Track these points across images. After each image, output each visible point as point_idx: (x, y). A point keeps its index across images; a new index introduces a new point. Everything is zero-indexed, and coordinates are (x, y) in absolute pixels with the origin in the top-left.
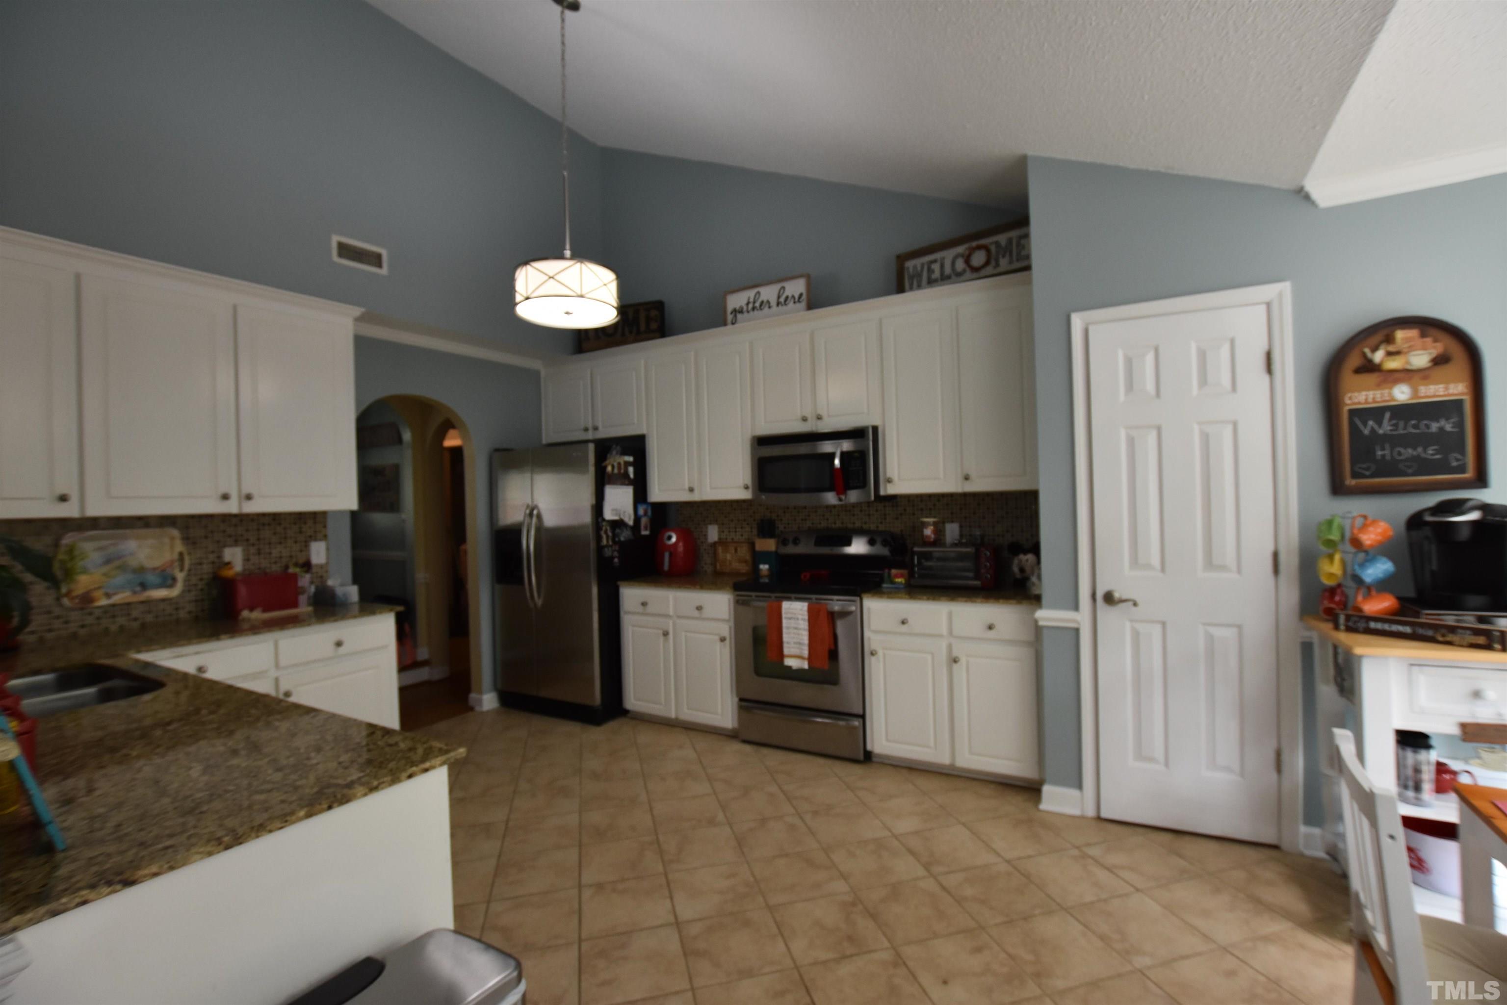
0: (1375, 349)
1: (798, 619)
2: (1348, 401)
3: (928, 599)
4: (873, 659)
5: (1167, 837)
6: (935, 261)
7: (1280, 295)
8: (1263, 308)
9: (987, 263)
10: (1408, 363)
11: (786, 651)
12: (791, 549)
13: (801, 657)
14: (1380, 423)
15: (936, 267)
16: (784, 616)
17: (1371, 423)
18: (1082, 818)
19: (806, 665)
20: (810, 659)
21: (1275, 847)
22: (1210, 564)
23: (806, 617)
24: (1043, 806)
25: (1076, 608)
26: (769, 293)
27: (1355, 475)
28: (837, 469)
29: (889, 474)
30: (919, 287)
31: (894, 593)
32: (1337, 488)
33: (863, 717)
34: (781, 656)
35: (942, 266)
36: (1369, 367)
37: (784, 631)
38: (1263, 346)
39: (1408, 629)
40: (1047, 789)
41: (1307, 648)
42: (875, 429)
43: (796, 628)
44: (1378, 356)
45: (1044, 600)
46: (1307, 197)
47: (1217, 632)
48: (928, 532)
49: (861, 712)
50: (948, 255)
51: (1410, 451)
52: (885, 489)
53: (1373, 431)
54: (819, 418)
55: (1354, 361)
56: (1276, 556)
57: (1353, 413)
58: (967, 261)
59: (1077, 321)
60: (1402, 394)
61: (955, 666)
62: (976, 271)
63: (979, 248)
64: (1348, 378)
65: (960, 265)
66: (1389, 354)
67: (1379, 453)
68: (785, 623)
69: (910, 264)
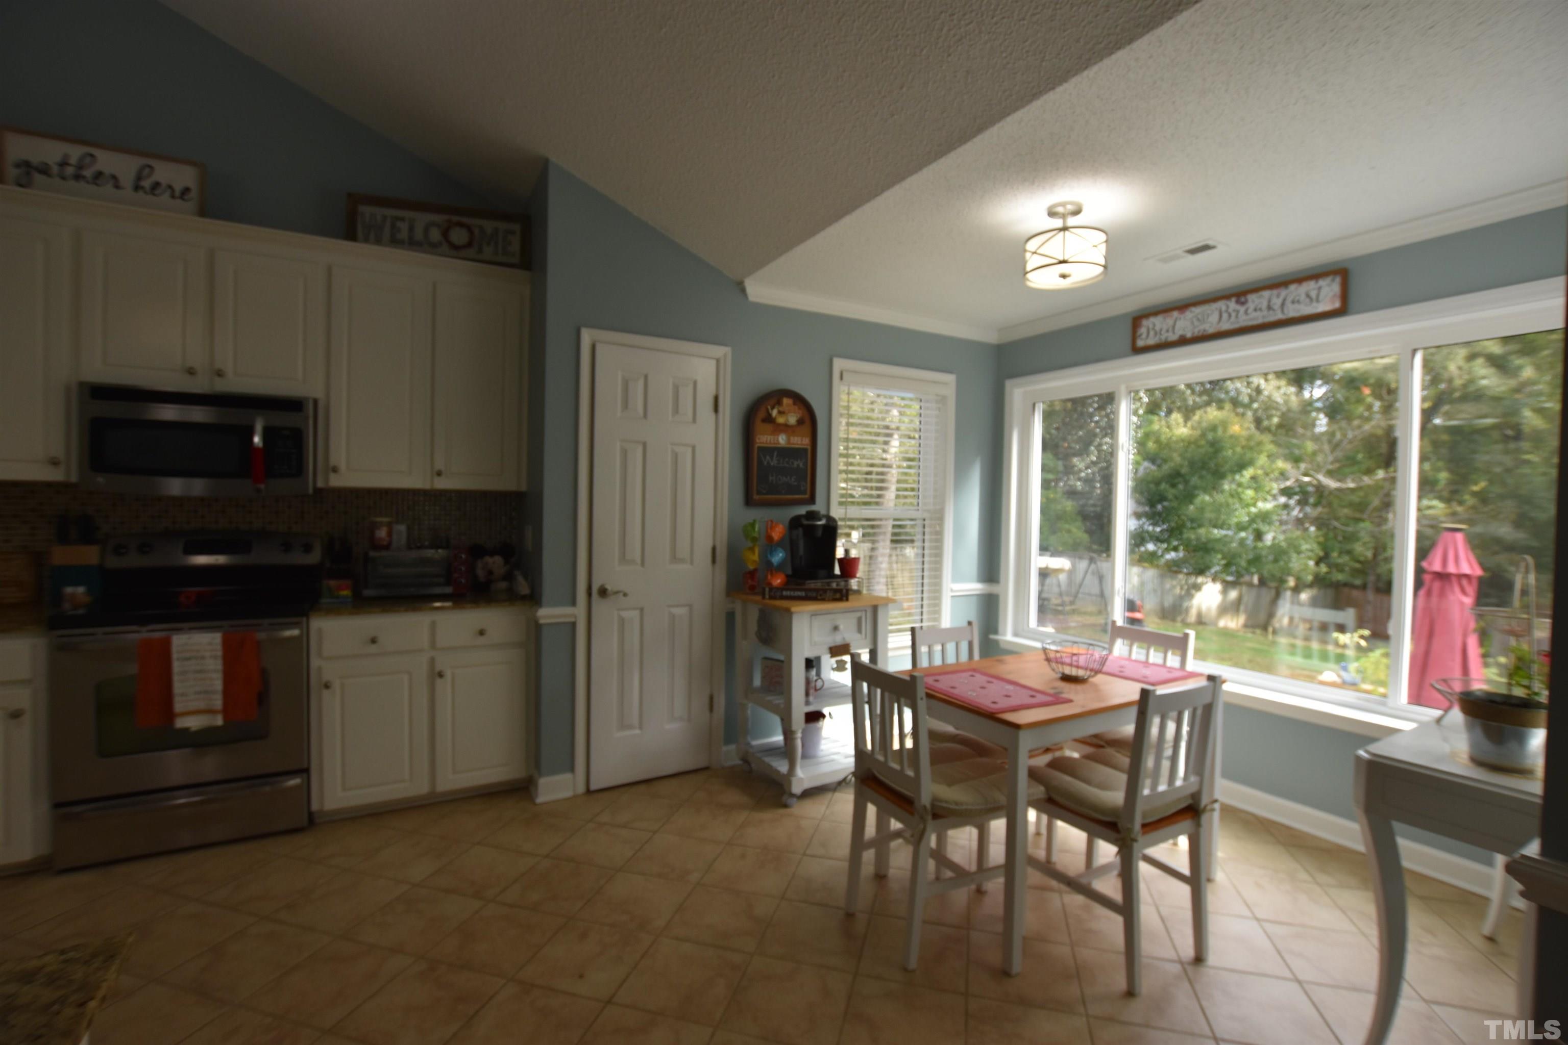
0: (773, 408)
1: (203, 658)
2: (758, 441)
3: (406, 611)
4: (326, 693)
6: (402, 219)
7: (725, 355)
8: (714, 362)
9: (469, 245)
10: (787, 420)
11: (178, 707)
13: (210, 711)
14: (772, 457)
15: (404, 227)
16: (175, 656)
17: (768, 458)
18: (575, 797)
19: (219, 721)
20: (226, 711)
21: (706, 769)
22: (674, 558)
23: (220, 653)
24: (540, 799)
25: (574, 603)
27: (759, 493)
28: (258, 449)
29: (333, 461)
30: (378, 242)
31: (338, 609)
32: (749, 501)
33: (305, 771)
34: (169, 714)
35: (411, 229)
36: (769, 419)
37: (176, 679)
38: (713, 392)
39: (803, 594)
40: (544, 782)
41: (730, 617)
42: (316, 402)
43: (200, 672)
44: (774, 413)
45: (545, 599)
46: (743, 291)
47: (678, 611)
48: (382, 533)
49: (305, 766)
50: (422, 219)
51: (784, 478)
52: (327, 480)
53: (768, 463)
54: (220, 374)
55: (761, 414)
56: (714, 549)
57: (760, 449)
58: (445, 234)
59: (587, 336)
60: (782, 440)
61: (439, 681)
62: (456, 250)
63: (461, 225)
64: (759, 426)
65: (435, 235)
66: (780, 413)
67: (771, 478)
68: (176, 666)
69: (366, 210)
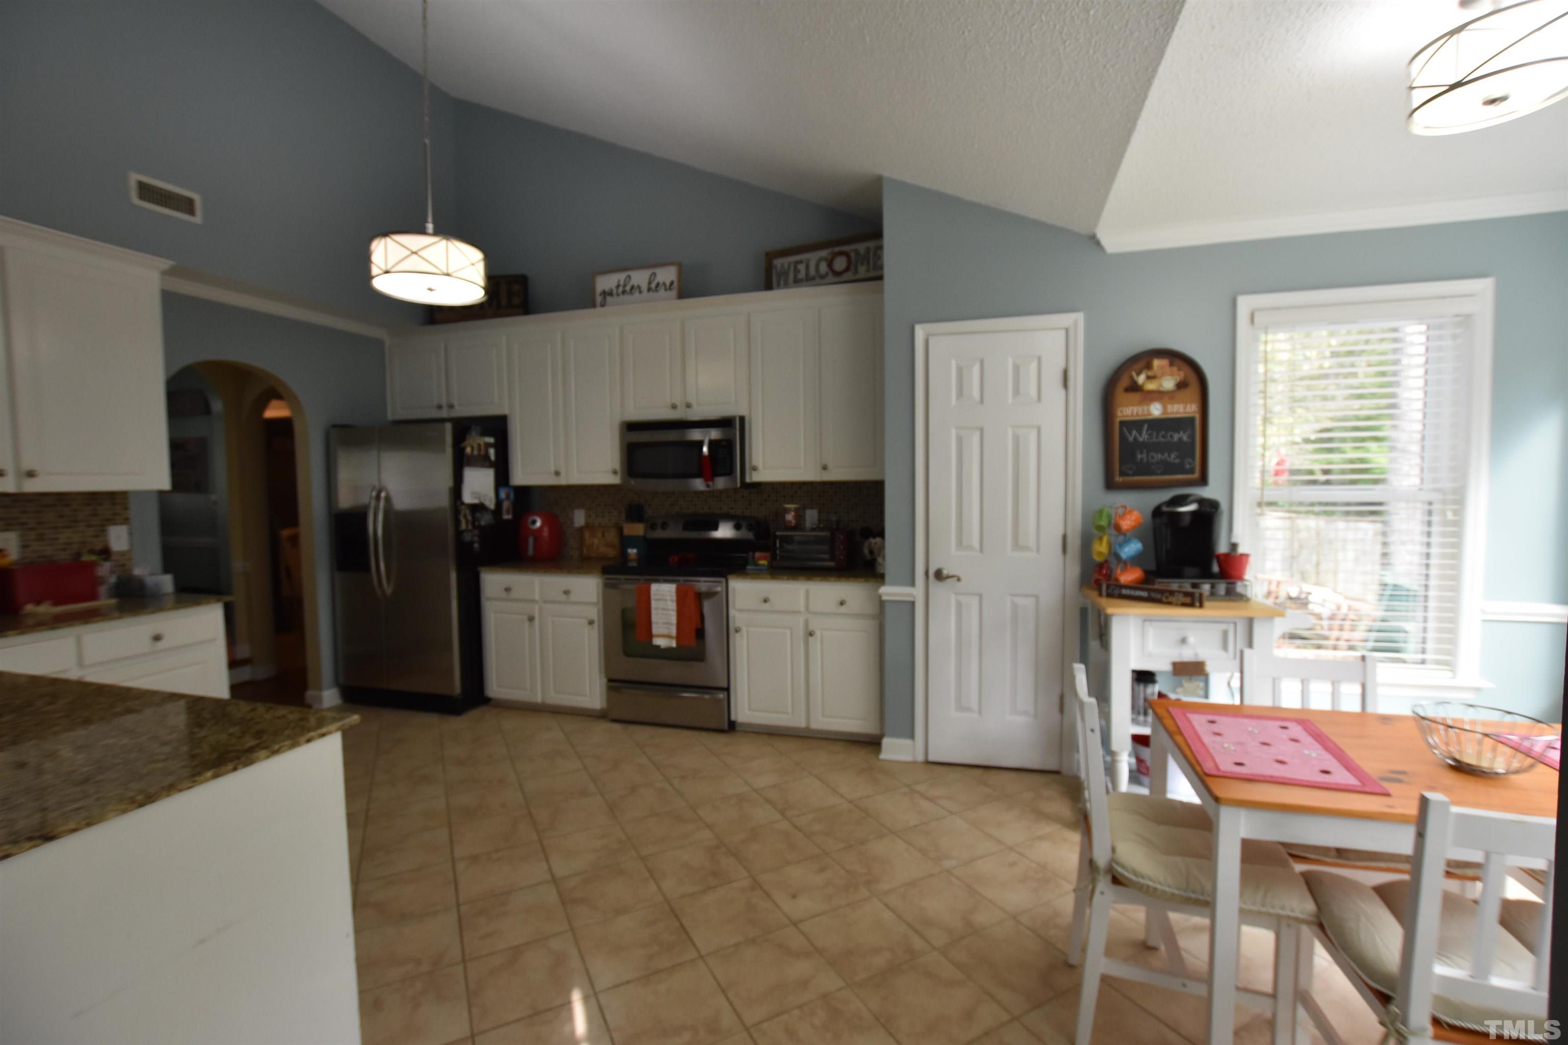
0: (1139, 374)
1: (666, 600)
2: (1119, 414)
3: (788, 579)
4: (737, 635)
5: (978, 772)
6: (801, 262)
7: (1076, 323)
8: (1063, 333)
9: (847, 269)
10: (1161, 385)
11: (655, 630)
12: (660, 534)
13: (669, 636)
14: (1140, 434)
15: (802, 267)
16: (653, 597)
17: (1134, 432)
18: (914, 763)
19: (674, 644)
20: (678, 638)
21: (1057, 773)
22: (1017, 545)
23: (674, 598)
24: (883, 756)
25: (912, 583)
26: (640, 278)
27: (1122, 474)
28: (705, 457)
29: (754, 463)
30: (786, 285)
31: (758, 574)
32: (1110, 485)
33: (727, 690)
34: (650, 636)
35: (807, 267)
36: (1134, 388)
37: (653, 612)
38: (1061, 364)
39: (1144, 594)
40: (886, 742)
41: (1084, 612)
42: (742, 419)
43: (664, 609)
44: (1141, 379)
45: (887, 578)
46: (1098, 243)
47: (1021, 601)
48: (790, 517)
49: (725, 685)
50: (813, 257)
51: (1159, 455)
52: (751, 476)
53: (1135, 439)
54: (689, 406)
55: (1124, 382)
56: (1064, 538)
57: (1123, 424)
58: (830, 265)
59: (920, 332)
60: (1156, 410)
61: (811, 639)
62: (838, 277)
63: (841, 253)
64: (1121, 396)
65: (823, 268)
66: (1149, 378)
67: (1139, 456)
68: (654, 604)
69: (778, 262)
